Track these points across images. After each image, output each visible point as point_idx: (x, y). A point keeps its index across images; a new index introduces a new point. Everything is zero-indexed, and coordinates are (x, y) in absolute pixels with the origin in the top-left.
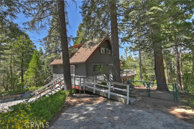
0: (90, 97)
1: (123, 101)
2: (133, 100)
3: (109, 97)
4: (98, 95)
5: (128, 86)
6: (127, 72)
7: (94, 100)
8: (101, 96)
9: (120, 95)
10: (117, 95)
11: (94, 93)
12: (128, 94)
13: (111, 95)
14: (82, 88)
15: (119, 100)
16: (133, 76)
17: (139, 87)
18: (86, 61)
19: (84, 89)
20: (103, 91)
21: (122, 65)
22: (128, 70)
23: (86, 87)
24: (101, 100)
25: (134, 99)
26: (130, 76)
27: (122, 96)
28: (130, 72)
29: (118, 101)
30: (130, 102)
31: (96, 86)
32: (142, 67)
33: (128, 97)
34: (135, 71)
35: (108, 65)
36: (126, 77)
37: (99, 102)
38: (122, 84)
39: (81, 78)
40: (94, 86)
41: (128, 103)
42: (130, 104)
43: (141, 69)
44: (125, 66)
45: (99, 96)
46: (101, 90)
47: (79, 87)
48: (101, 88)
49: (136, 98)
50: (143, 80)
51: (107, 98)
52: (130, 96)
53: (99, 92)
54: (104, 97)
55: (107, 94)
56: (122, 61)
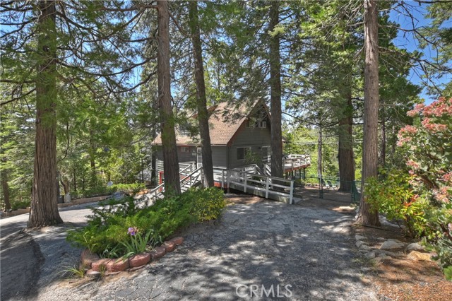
0: (239, 197)
1: (285, 201)
2: (297, 200)
3: (267, 197)
4: (250, 194)
5: (292, 183)
6: (293, 160)
7: (247, 200)
8: (255, 196)
9: (281, 194)
10: (278, 193)
11: (245, 191)
12: (291, 193)
13: (269, 194)
14: (225, 184)
15: (280, 199)
16: (304, 167)
17: (313, 186)
18: (228, 143)
19: (228, 187)
20: (259, 189)
21: (284, 144)
22: (296, 155)
23: (230, 184)
24: (255, 200)
25: (299, 199)
26: (298, 167)
27: (283, 194)
28: (299, 160)
29: (279, 201)
30: (293, 201)
31: (248, 182)
32: (323, 149)
33: (291, 196)
34: (309, 158)
35: (260, 148)
36: (291, 169)
37: (253, 202)
38: (284, 180)
39: (224, 170)
40: (246, 183)
41: (291, 203)
42: (293, 203)
43: (320, 154)
44: (290, 146)
45: (253, 195)
46: (256, 188)
47: (221, 184)
48: (254, 184)
49: (301, 197)
50: (324, 175)
51: (264, 198)
52: (294, 196)
53: (253, 190)
54: (259, 196)
55: (264, 193)
56: (284, 139)
